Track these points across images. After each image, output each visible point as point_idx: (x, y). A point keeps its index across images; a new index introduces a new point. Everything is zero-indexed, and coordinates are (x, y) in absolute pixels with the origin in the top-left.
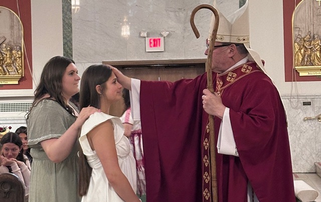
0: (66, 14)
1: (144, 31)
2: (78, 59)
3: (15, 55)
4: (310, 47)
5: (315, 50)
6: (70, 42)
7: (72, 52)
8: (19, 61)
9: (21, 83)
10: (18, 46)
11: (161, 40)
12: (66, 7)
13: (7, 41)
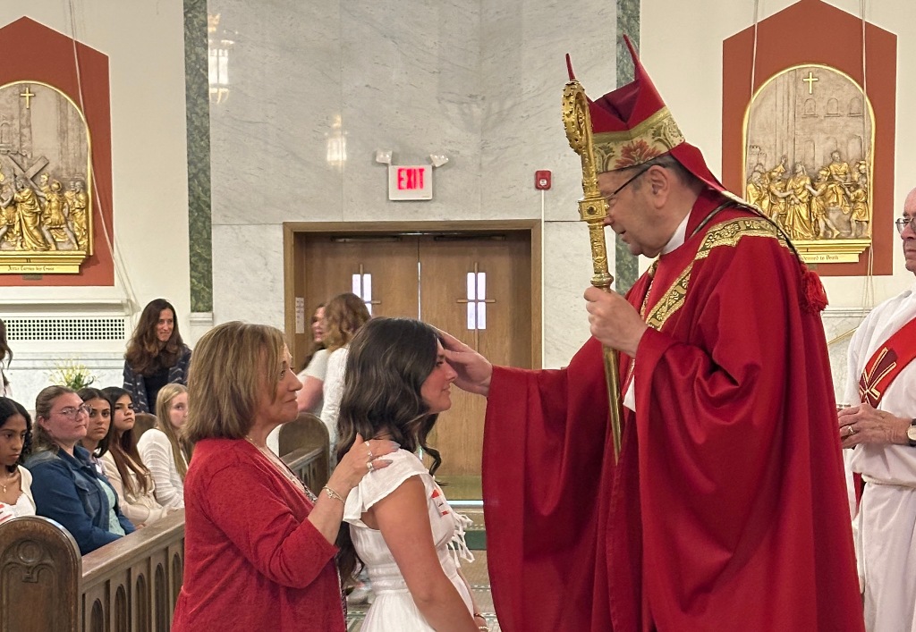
0: (195, 105)
1: (385, 150)
2: (226, 216)
3: (70, 203)
4: (785, 194)
5: (797, 201)
6: (205, 172)
7: (210, 197)
8: (80, 219)
9: (84, 271)
10: (77, 180)
11: (424, 173)
12: (195, 87)
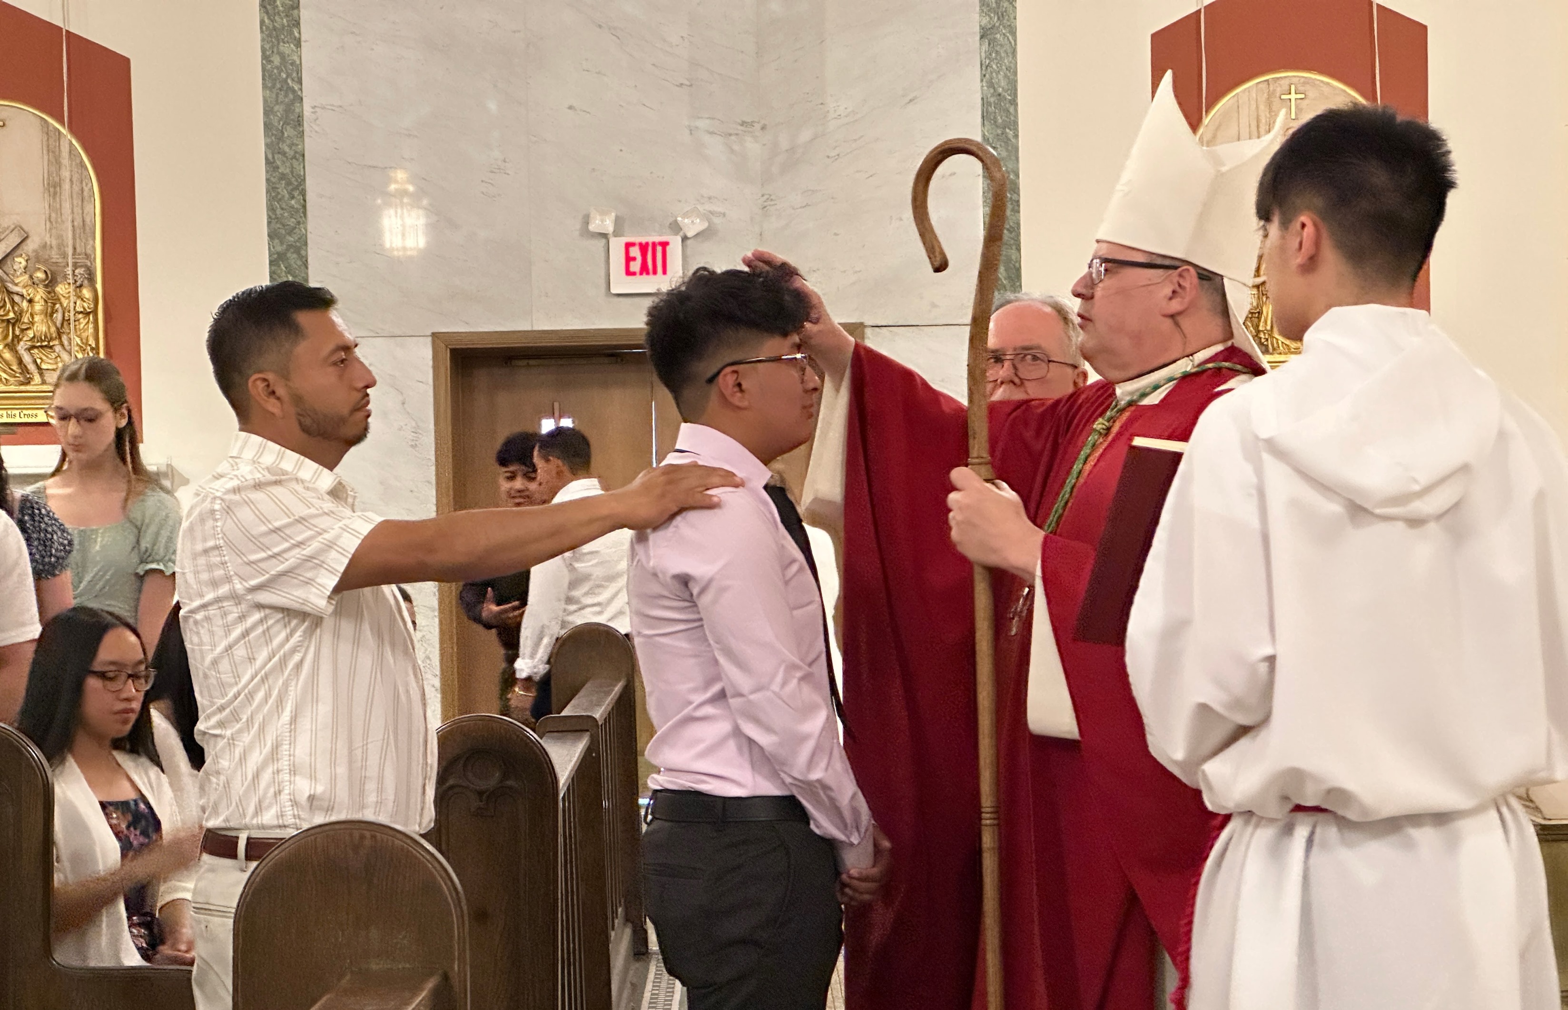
3: (65, 305)
6: (298, 251)
10: (79, 265)
11: (668, 248)
12: (279, 109)
13: (31, 246)
